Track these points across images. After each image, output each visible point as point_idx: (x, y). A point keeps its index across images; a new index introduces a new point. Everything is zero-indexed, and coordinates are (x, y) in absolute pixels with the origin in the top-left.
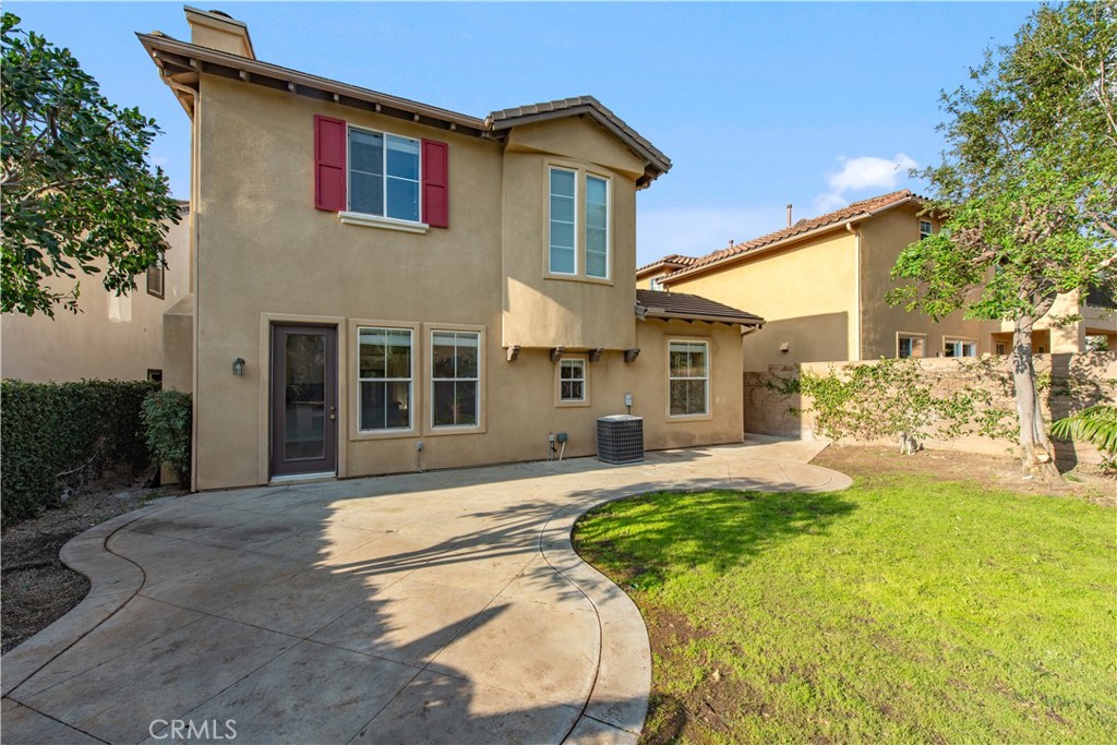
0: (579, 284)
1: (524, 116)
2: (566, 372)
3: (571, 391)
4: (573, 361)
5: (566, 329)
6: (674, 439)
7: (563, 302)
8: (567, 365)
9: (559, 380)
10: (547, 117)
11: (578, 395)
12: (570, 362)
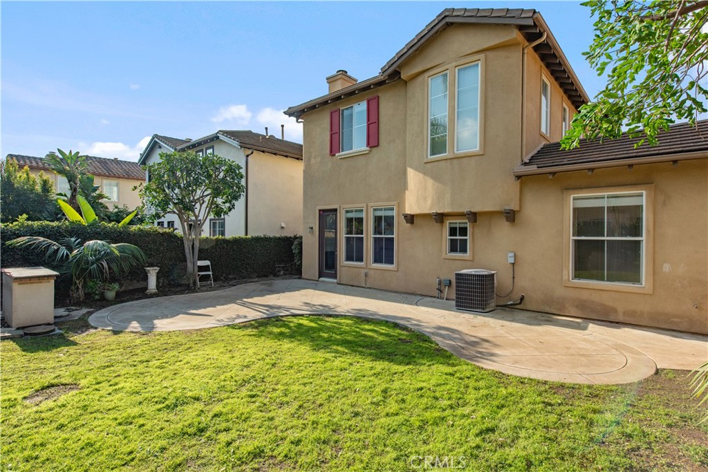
0: (449, 161)
1: (399, 59)
2: (453, 231)
3: (457, 246)
4: (458, 222)
5: (438, 198)
6: (577, 307)
7: (436, 178)
8: (453, 226)
9: (446, 237)
10: (414, 48)
11: (464, 250)
12: (456, 223)
